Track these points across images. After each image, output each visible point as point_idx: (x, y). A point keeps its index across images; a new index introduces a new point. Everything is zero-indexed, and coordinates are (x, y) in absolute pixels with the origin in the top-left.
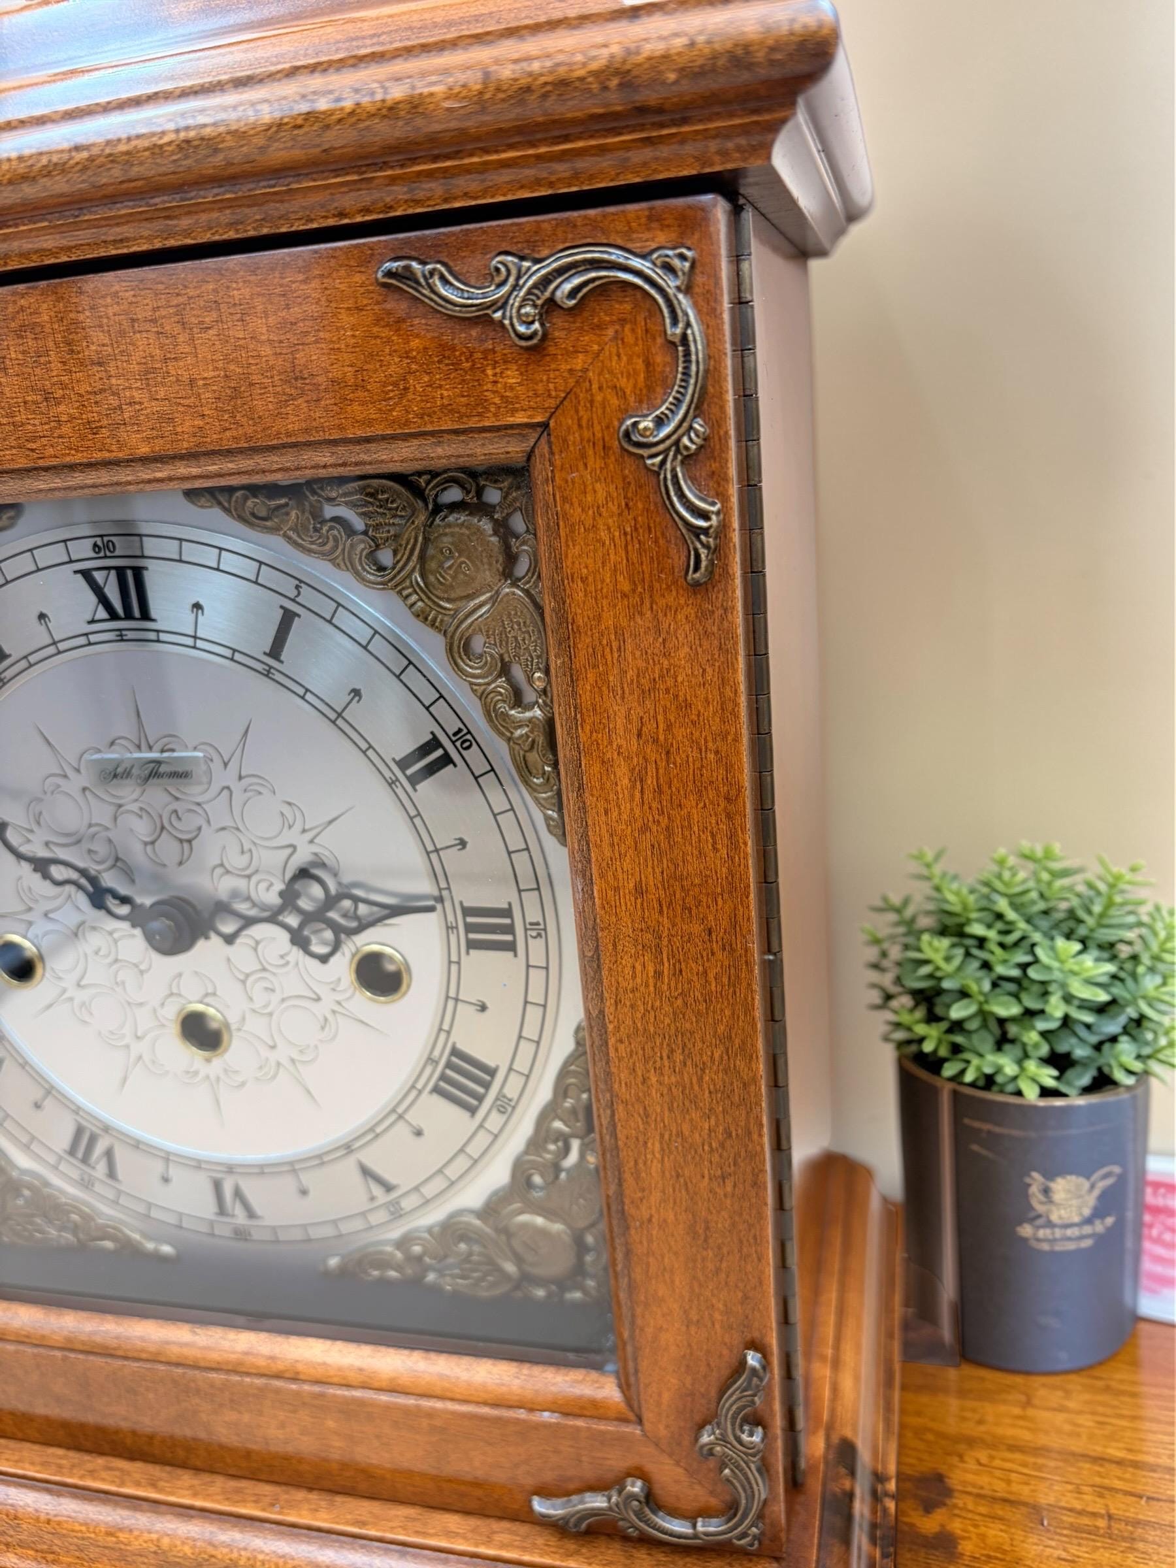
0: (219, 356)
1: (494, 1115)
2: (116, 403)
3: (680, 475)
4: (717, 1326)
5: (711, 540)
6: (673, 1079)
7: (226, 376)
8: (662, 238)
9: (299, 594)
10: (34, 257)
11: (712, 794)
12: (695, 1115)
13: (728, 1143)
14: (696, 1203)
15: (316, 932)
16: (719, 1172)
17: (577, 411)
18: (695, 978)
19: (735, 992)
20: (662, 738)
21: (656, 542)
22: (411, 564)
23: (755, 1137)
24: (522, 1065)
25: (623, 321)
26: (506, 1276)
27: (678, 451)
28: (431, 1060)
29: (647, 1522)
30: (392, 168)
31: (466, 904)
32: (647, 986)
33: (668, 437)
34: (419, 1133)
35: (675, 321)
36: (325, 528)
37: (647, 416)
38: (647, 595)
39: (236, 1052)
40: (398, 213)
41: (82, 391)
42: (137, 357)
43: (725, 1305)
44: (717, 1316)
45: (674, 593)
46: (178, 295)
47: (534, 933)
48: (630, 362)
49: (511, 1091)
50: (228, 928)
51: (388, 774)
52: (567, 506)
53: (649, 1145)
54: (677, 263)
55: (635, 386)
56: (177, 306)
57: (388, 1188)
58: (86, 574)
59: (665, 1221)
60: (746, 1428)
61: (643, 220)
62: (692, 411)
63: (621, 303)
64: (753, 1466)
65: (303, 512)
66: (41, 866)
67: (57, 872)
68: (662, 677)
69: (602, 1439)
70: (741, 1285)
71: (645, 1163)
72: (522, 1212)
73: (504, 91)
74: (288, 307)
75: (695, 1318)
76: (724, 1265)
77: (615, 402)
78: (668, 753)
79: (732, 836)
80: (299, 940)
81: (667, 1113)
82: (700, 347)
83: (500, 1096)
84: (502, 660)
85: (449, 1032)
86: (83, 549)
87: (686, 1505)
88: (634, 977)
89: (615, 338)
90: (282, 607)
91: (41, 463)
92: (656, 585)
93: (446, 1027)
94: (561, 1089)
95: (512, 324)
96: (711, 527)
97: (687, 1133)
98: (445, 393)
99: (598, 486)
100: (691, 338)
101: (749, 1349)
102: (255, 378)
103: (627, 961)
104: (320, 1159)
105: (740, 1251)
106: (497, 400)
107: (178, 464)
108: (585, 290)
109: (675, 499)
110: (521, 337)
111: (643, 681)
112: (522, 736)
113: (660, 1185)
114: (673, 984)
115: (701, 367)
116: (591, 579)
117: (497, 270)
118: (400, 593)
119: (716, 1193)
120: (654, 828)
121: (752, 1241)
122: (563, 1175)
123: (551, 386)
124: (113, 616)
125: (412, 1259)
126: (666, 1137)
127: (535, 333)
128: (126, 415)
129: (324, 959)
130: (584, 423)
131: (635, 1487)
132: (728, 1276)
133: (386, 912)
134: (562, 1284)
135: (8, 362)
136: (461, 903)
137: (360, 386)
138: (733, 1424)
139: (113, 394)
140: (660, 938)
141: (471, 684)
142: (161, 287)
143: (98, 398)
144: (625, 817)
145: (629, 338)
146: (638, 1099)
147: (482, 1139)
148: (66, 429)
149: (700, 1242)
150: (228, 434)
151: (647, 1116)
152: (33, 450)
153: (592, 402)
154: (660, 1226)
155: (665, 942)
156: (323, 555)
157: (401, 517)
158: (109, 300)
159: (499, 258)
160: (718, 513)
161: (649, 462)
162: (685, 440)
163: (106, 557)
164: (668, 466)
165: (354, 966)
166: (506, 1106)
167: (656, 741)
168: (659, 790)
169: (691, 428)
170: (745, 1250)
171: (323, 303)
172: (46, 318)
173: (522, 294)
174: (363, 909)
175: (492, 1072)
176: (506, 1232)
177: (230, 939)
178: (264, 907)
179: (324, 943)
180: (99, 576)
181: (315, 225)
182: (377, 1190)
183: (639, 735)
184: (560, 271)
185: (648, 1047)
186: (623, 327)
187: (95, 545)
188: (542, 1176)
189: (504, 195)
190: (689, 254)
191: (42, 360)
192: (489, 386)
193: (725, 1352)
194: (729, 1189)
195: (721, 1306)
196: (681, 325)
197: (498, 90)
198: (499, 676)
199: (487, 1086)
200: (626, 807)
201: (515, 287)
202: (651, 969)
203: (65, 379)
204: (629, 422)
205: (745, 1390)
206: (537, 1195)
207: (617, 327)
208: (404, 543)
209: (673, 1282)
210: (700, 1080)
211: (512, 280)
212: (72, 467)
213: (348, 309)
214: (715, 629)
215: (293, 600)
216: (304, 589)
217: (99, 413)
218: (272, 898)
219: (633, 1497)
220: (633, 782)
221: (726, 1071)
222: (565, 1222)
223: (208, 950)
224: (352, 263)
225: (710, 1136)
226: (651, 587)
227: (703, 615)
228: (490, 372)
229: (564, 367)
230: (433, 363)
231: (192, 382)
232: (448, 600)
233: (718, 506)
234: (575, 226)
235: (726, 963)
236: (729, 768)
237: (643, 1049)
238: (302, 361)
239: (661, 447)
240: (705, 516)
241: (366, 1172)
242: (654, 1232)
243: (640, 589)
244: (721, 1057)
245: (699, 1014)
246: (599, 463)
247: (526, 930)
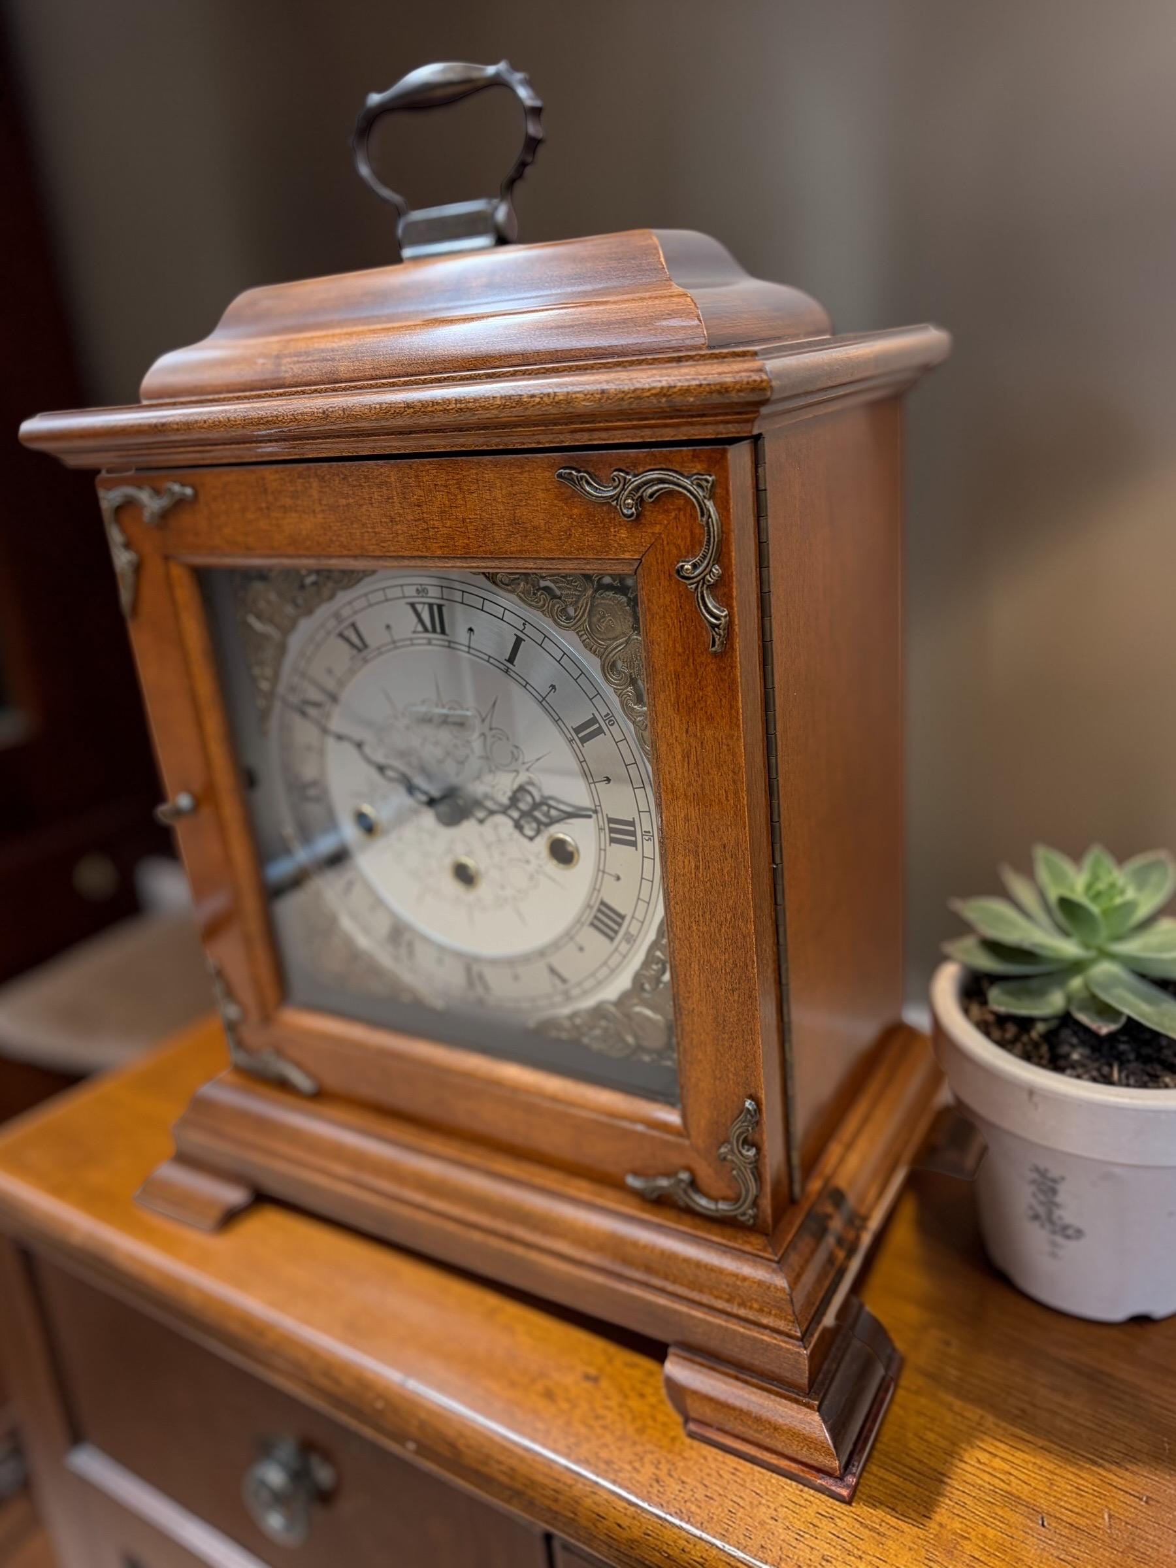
0: (477, 508)
1: (624, 944)
2: (426, 527)
3: (705, 595)
4: (731, 1082)
5: (721, 631)
6: (705, 929)
7: (481, 519)
8: (699, 467)
9: (525, 628)
10: (388, 449)
11: (725, 768)
12: (717, 951)
13: (735, 970)
14: (718, 1004)
15: (528, 823)
16: (730, 987)
17: (656, 555)
18: (717, 872)
19: (738, 883)
20: (699, 734)
21: (696, 627)
22: (584, 618)
23: (750, 968)
24: (639, 915)
25: (680, 510)
26: (627, 1045)
27: (704, 583)
28: (589, 906)
29: (691, 1198)
30: (561, 425)
31: (609, 816)
32: (691, 873)
33: (699, 575)
34: (581, 949)
35: (702, 515)
36: (539, 593)
37: (688, 562)
38: (691, 655)
39: (484, 889)
40: (566, 444)
41: (409, 519)
42: (437, 503)
43: (735, 1070)
44: (731, 1075)
45: (705, 656)
46: (458, 474)
47: (647, 838)
48: (682, 531)
49: (633, 930)
50: (481, 814)
51: (569, 736)
52: (650, 604)
53: (692, 966)
54: (704, 484)
55: (685, 544)
56: (457, 480)
57: (564, 981)
58: (413, 605)
59: (701, 1012)
60: (746, 1147)
61: (690, 457)
62: (711, 562)
63: (678, 499)
64: (749, 1171)
65: (527, 584)
66: (381, 769)
67: (390, 773)
68: (699, 701)
69: (666, 1144)
70: (743, 1058)
71: (690, 977)
72: (636, 1005)
73: (611, 399)
74: (512, 486)
75: (719, 1076)
76: (734, 1044)
77: (675, 551)
78: (702, 743)
79: (736, 793)
80: (518, 826)
81: (702, 949)
82: (716, 529)
83: (627, 933)
84: (631, 676)
85: (599, 891)
86: (411, 591)
87: (714, 1193)
88: (684, 868)
89: (675, 518)
90: (515, 635)
91: (388, 554)
92: (696, 651)
93: (598, 887)
94: (660, 933)
95: (621, 508)
96: (721, 624)
97: (713, 961)
98: (590, 539)
99: (666, 595)
100: (711, 523)
101: (749, 1099)
102: (495, 521)
103: (680, 858)
104: (526, 959)
105: (743, 1037)
106: (616, 545)
107: (456, 560)
108: (658, 494)
109: (702, 608)
110: (625, 515)
111: (689, 702)
112: (640, 721)
113: (698, 991)
114: (705, 874)
115: (716, 540)
116: (662, 644)
117: (614, 480)
118: (577, 633)
119: (729, 999)
120: (695, 784)
121: (749, 1032)
122: (661, 986)
123: (643, 540)
124: (426, 630)
125: (577, 1028)
126: (702, 962)
127: (633, 514)
128: (431, 534)
129: (531, 839)
130: (659, 561)
131: (684, 1176)
132: (736, 1052)
133: (563, 815)
134: (660, 1054)
135: (373, 501)
136: (607, 815)
137: (548, 531)
138: (737, 1142)
139: (425, 522)
140: (698, 847)
141: (615, 688)
142: (450, 469)
143: (417, 523)
144: (679, 776)
145: (683, 519)
146: (686, 938)
147: (617, 958)
148: (400, 538)
149: (720, 1029)
150: (481, 549)
151: (691, 949)
152: (384, 547)
153: (663, 550)
154: (698, 1015)
155: (700, 849)
156: (536, 607)
157: (579, 591)
158: (424, 473)
159: (615, 473)
160: (725, 616)
161: (689, 587)
162: (708, 577)
163: (423, 597)
164: (699, 590)
165: (549, 844)
166: (630, 939)
167: (696, 736)
168: (697, 763)
169: (711, 571)
170: (746, 1037)
171: (530, 485)
172: (393, 479)
173: (626, 493)
174: (553, 812)
175: (623, 917)
176: (628, 1016)
177: (481, 821)
178: (501, 805)
179: (531, 829)
180: (419, 607)
181: (526, 447)
182: (558, 982)
183: (687, 732)
184: (645, 483)
185: (691, 908)
186: (679, 512)
187: (417, 590)
188: (650, 984)
189: (619, 440)
190: (710, 478)
191: (390, 501)
192: (612, 537)
193: (735, 1099)
194: (736, 998)
195: (732, 1069)
196: (706, 516)
197: (608, 398)
198: (629, 685)
199: (620, 925)
200: (680, 771)
201: (623, 489)
202: (693, 864)
203: (401, 512)
204: (681, 564)
205: (743, 1122)
206: (646, 995)
207: (677, 512)
208: (580, 606)
209: (706, 1051)
210: (720, 931)
211: (621, 485)
212: (403, 557)
213: (542, 489)
214: (726, 678)
215: (521, 631)
216: (528, 625)
217: (417, 531)
218: (505, 800)
219: (681, 1181)
220: (684, 757)
221: (733, 927)
222: (662, 1015)
223: (468, 827)
224: (545, 466)
225: (725, 964)
226: (693, 651)
227: (720, 669)
228: (612, 530)
229: (649, 531)
230: (584, 522)
231: (464, 520)
232: (602, 640)
233: (726, 612)
234: (656, 457)
235: (733, 865)
236: (734, 755)
237: (689, 909)
238: (519, 515)
239: (695, 580)
240: (717, 618)
241: (552, 971)
242: (696, 1019)
243: (687, 652)
244: (731, 918)
245: (719, 893)
246: (667, 583)
247: (642, 835)
